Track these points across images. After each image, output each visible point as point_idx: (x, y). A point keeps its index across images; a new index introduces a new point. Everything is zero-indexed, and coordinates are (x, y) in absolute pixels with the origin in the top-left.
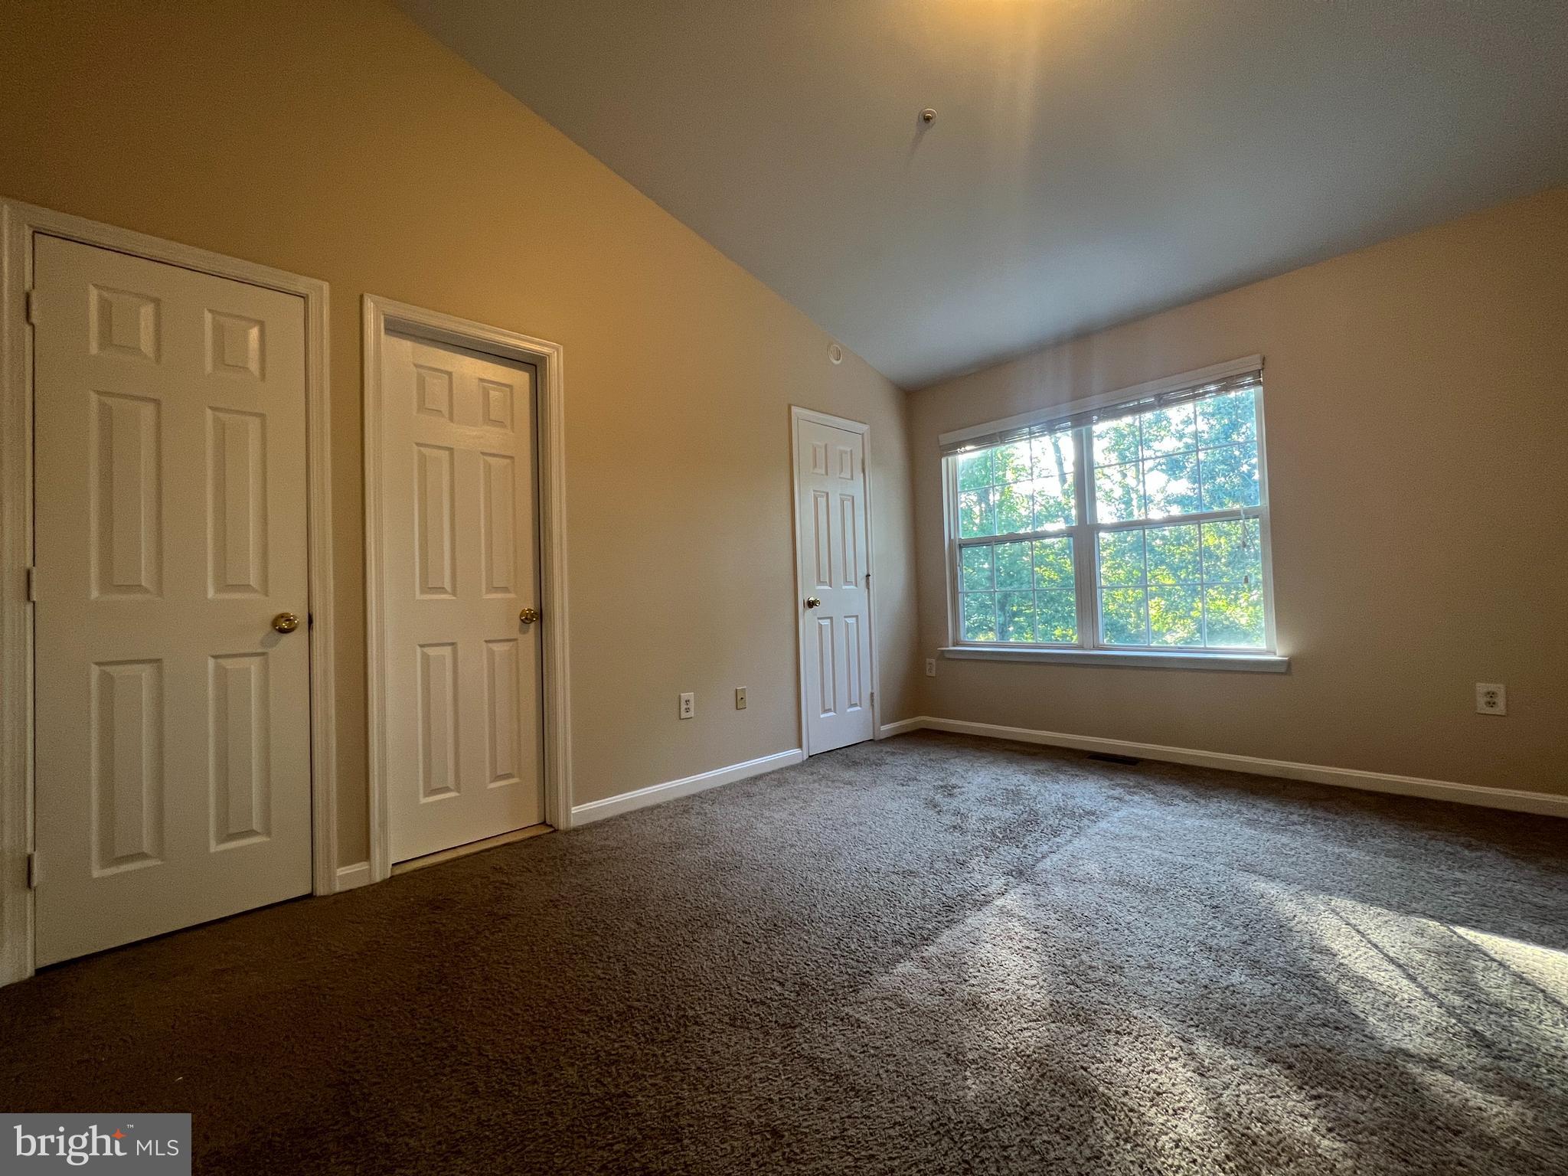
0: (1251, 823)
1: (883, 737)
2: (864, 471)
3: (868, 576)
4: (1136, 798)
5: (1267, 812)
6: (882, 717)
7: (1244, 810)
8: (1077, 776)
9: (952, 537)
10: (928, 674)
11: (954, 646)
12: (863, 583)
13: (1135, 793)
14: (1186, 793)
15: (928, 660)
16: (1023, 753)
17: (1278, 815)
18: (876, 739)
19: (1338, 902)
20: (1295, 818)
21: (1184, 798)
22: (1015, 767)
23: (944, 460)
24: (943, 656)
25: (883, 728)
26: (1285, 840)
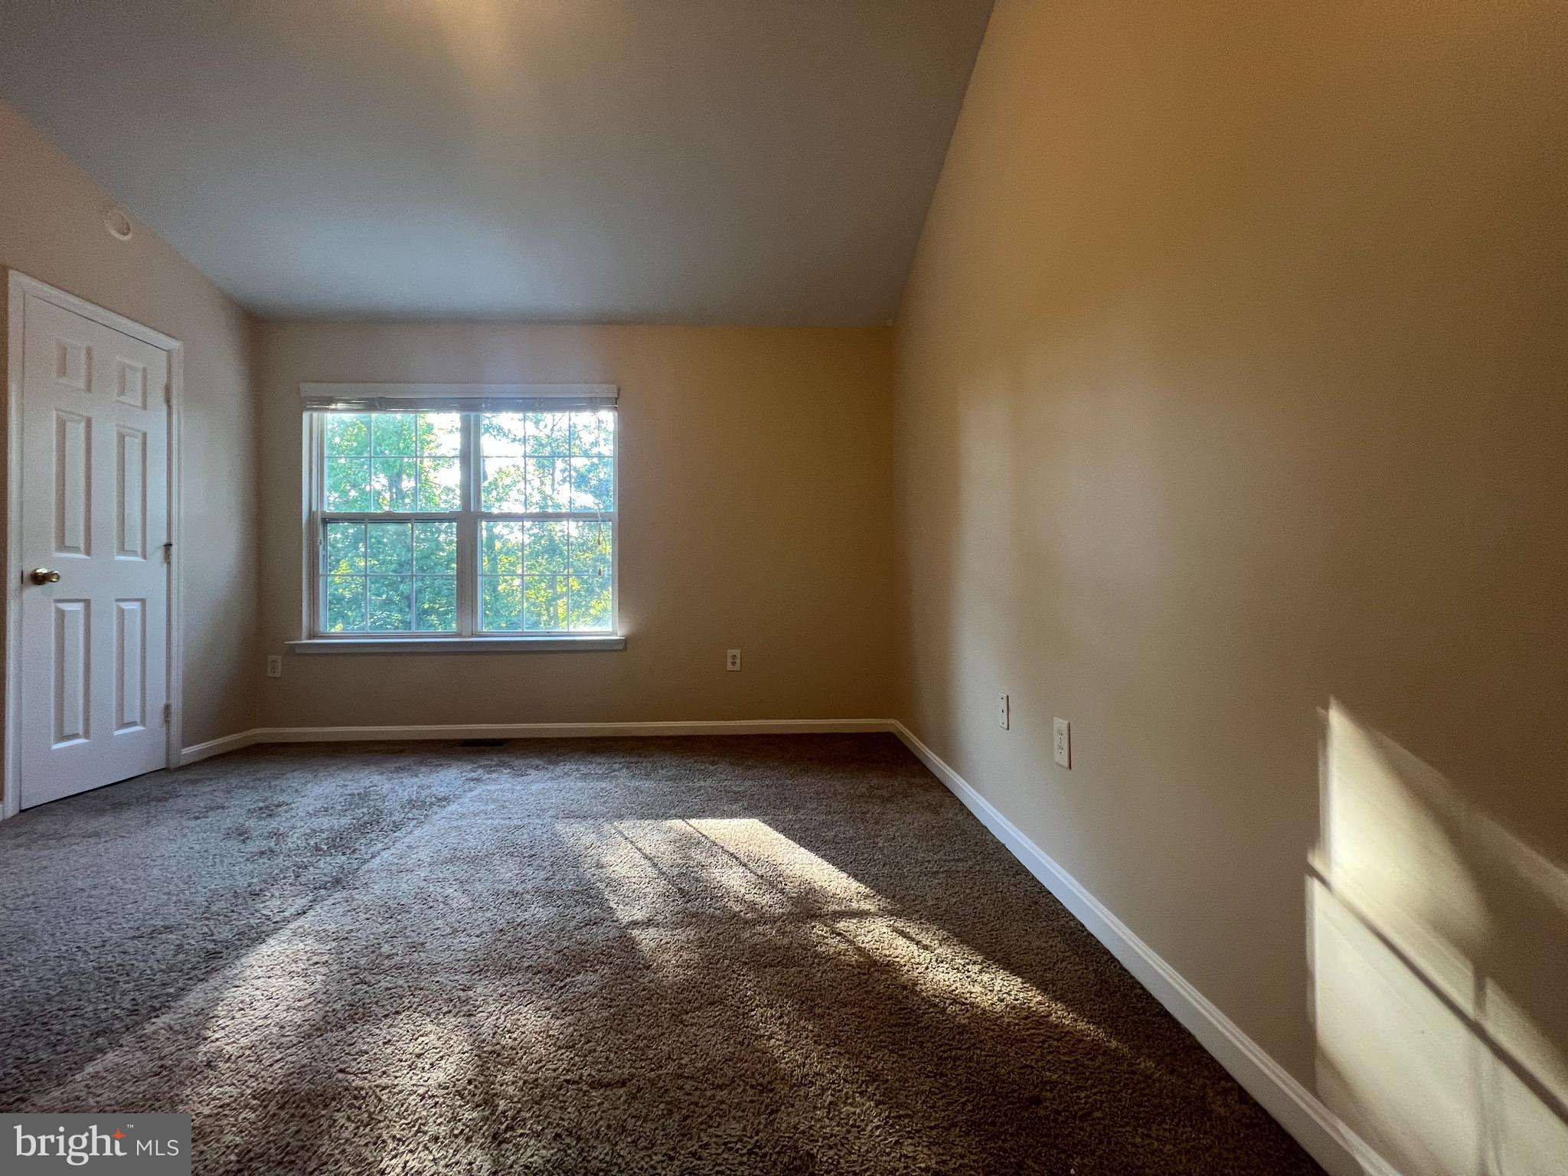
0: (585, 777)
1: (184, 762)
2: (168, 401)
3: (168, 546)
4: (494, 775)
5: (596, 766)
6: (184, 734)
7: (582, 767)
8: (441, 765)
9: (314, 509)
10: (270, 674)
11: (310, 639)
12: (160, 554)
13: (494, 771)
14: (539, 762)
15: (269, 657)
16: (387, 752)
17: (606, 766)
18: (172, 766)
19: (625, 826)
20: (616, 766)
21: (537, 768)
22: (373, 768)
23: (306, 416)
24: (295, 653)
25: (186, 751)
26: (604, 785)
